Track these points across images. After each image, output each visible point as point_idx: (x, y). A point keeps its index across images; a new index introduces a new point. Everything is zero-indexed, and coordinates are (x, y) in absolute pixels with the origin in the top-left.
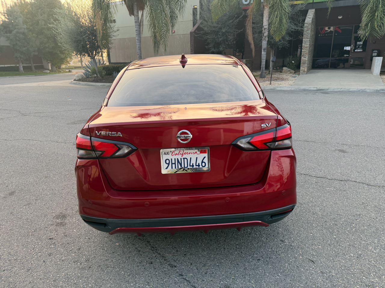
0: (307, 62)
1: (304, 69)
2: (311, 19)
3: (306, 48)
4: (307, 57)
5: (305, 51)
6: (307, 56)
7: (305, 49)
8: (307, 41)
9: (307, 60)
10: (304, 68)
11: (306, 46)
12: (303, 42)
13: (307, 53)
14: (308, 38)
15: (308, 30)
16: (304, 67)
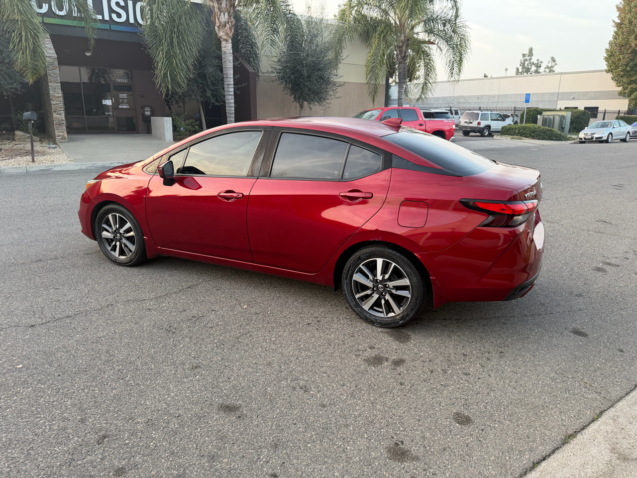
0: (64, 122)
1: (62, 134)
2: (53, 51)
3: (57, 99)
4: (63, 115)
5: (57, 104)
6: (62, 112)
7: (57, 101)
8: (56, 86)
9: (64, 118)
10: (62, 132)
11: (57, 95)
12: (50, 88)
13: (61, 108)
14: (57, 82)
15: (54, 69)
16: (60, 132)
